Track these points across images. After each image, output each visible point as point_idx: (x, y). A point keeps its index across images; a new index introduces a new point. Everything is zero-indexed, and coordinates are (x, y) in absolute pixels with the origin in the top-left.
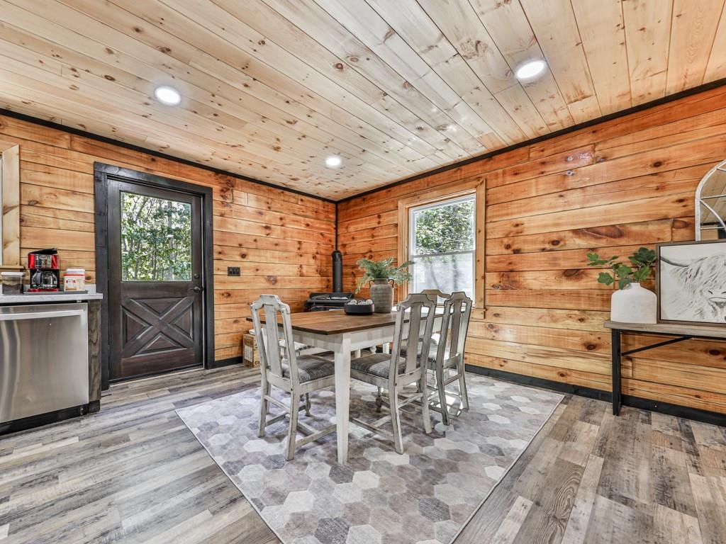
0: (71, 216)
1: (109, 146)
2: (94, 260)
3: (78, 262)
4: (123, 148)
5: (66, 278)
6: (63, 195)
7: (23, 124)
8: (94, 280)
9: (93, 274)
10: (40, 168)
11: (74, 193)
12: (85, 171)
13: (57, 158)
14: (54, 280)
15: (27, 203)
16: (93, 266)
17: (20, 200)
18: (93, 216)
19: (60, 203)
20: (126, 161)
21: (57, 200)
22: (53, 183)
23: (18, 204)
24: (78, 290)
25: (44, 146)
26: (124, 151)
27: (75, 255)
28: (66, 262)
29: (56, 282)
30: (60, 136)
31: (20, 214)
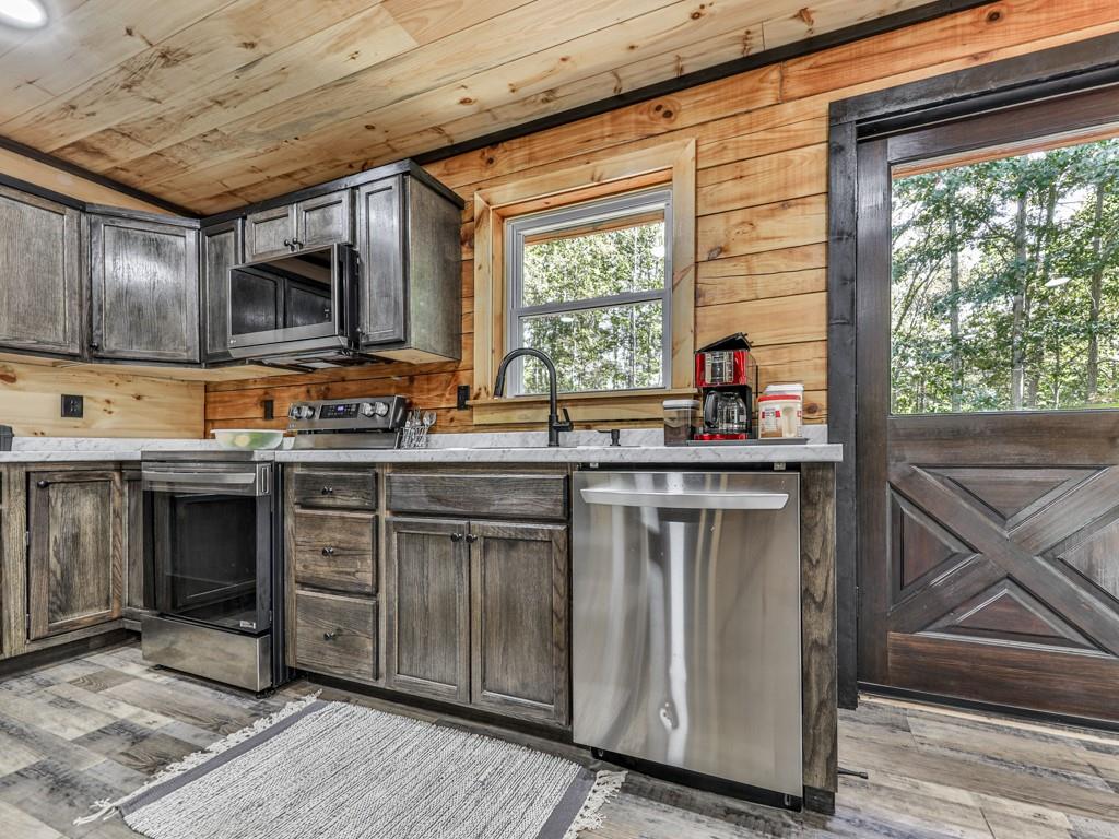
0: (780, 263)
1: (864, 46)
2: (824, 361)
3: (791, 371)
4: (899, 32)
5: (763, 406)
6: (766, 217)
7: (703, 94)
8: (825, 412)
9: (821, 399)
10: (728, 172)
11: (785, 203)
12: (807, 140)
13: (755, 137)
14: (741, 412)
15: (705, 258)
16: (822, 377)
17: (696, 253)
18: (821, 250)
19: (758, 239)
20: (908, 63)
21: (754, 234)
22: (748, 197)
23: (693, 260)
24: (787, 435)
25: (732, 122)
26: (903, 38)
27: (785, 354)
28: (767, 372)
29: (743, 418)
30: (761, 81)
31: (696, 283)
